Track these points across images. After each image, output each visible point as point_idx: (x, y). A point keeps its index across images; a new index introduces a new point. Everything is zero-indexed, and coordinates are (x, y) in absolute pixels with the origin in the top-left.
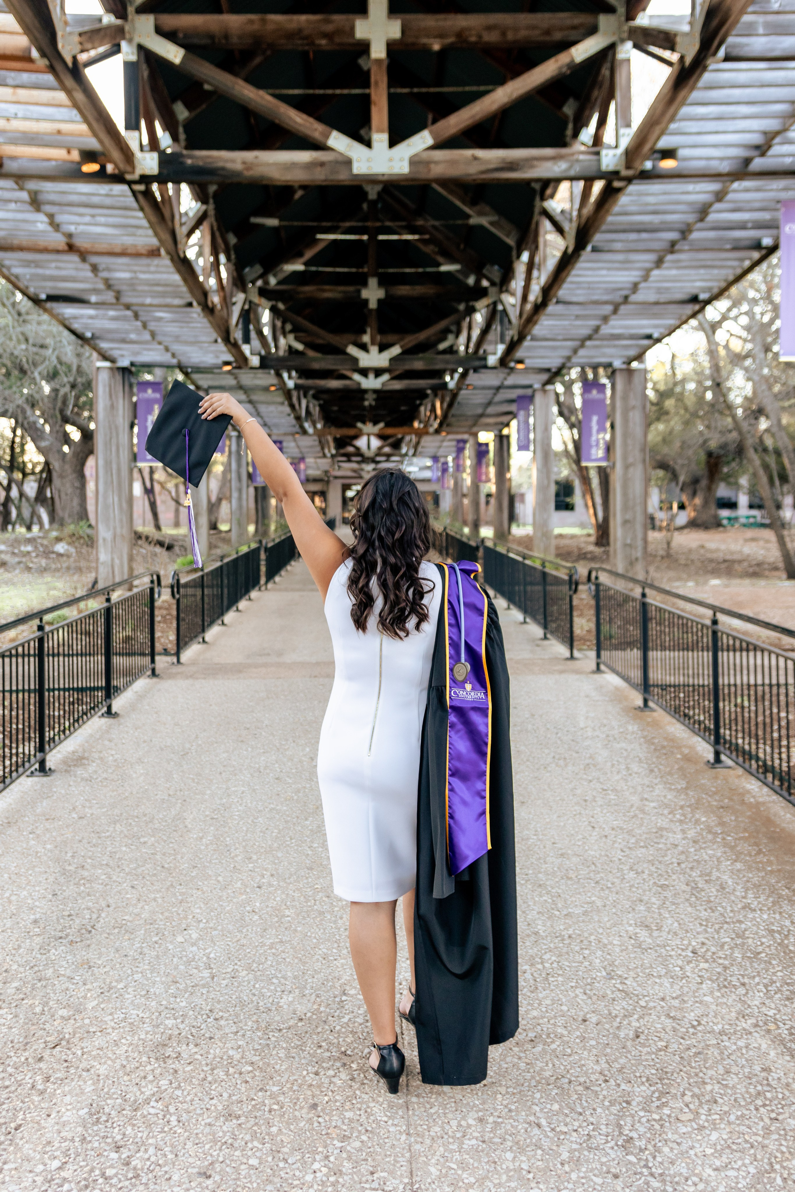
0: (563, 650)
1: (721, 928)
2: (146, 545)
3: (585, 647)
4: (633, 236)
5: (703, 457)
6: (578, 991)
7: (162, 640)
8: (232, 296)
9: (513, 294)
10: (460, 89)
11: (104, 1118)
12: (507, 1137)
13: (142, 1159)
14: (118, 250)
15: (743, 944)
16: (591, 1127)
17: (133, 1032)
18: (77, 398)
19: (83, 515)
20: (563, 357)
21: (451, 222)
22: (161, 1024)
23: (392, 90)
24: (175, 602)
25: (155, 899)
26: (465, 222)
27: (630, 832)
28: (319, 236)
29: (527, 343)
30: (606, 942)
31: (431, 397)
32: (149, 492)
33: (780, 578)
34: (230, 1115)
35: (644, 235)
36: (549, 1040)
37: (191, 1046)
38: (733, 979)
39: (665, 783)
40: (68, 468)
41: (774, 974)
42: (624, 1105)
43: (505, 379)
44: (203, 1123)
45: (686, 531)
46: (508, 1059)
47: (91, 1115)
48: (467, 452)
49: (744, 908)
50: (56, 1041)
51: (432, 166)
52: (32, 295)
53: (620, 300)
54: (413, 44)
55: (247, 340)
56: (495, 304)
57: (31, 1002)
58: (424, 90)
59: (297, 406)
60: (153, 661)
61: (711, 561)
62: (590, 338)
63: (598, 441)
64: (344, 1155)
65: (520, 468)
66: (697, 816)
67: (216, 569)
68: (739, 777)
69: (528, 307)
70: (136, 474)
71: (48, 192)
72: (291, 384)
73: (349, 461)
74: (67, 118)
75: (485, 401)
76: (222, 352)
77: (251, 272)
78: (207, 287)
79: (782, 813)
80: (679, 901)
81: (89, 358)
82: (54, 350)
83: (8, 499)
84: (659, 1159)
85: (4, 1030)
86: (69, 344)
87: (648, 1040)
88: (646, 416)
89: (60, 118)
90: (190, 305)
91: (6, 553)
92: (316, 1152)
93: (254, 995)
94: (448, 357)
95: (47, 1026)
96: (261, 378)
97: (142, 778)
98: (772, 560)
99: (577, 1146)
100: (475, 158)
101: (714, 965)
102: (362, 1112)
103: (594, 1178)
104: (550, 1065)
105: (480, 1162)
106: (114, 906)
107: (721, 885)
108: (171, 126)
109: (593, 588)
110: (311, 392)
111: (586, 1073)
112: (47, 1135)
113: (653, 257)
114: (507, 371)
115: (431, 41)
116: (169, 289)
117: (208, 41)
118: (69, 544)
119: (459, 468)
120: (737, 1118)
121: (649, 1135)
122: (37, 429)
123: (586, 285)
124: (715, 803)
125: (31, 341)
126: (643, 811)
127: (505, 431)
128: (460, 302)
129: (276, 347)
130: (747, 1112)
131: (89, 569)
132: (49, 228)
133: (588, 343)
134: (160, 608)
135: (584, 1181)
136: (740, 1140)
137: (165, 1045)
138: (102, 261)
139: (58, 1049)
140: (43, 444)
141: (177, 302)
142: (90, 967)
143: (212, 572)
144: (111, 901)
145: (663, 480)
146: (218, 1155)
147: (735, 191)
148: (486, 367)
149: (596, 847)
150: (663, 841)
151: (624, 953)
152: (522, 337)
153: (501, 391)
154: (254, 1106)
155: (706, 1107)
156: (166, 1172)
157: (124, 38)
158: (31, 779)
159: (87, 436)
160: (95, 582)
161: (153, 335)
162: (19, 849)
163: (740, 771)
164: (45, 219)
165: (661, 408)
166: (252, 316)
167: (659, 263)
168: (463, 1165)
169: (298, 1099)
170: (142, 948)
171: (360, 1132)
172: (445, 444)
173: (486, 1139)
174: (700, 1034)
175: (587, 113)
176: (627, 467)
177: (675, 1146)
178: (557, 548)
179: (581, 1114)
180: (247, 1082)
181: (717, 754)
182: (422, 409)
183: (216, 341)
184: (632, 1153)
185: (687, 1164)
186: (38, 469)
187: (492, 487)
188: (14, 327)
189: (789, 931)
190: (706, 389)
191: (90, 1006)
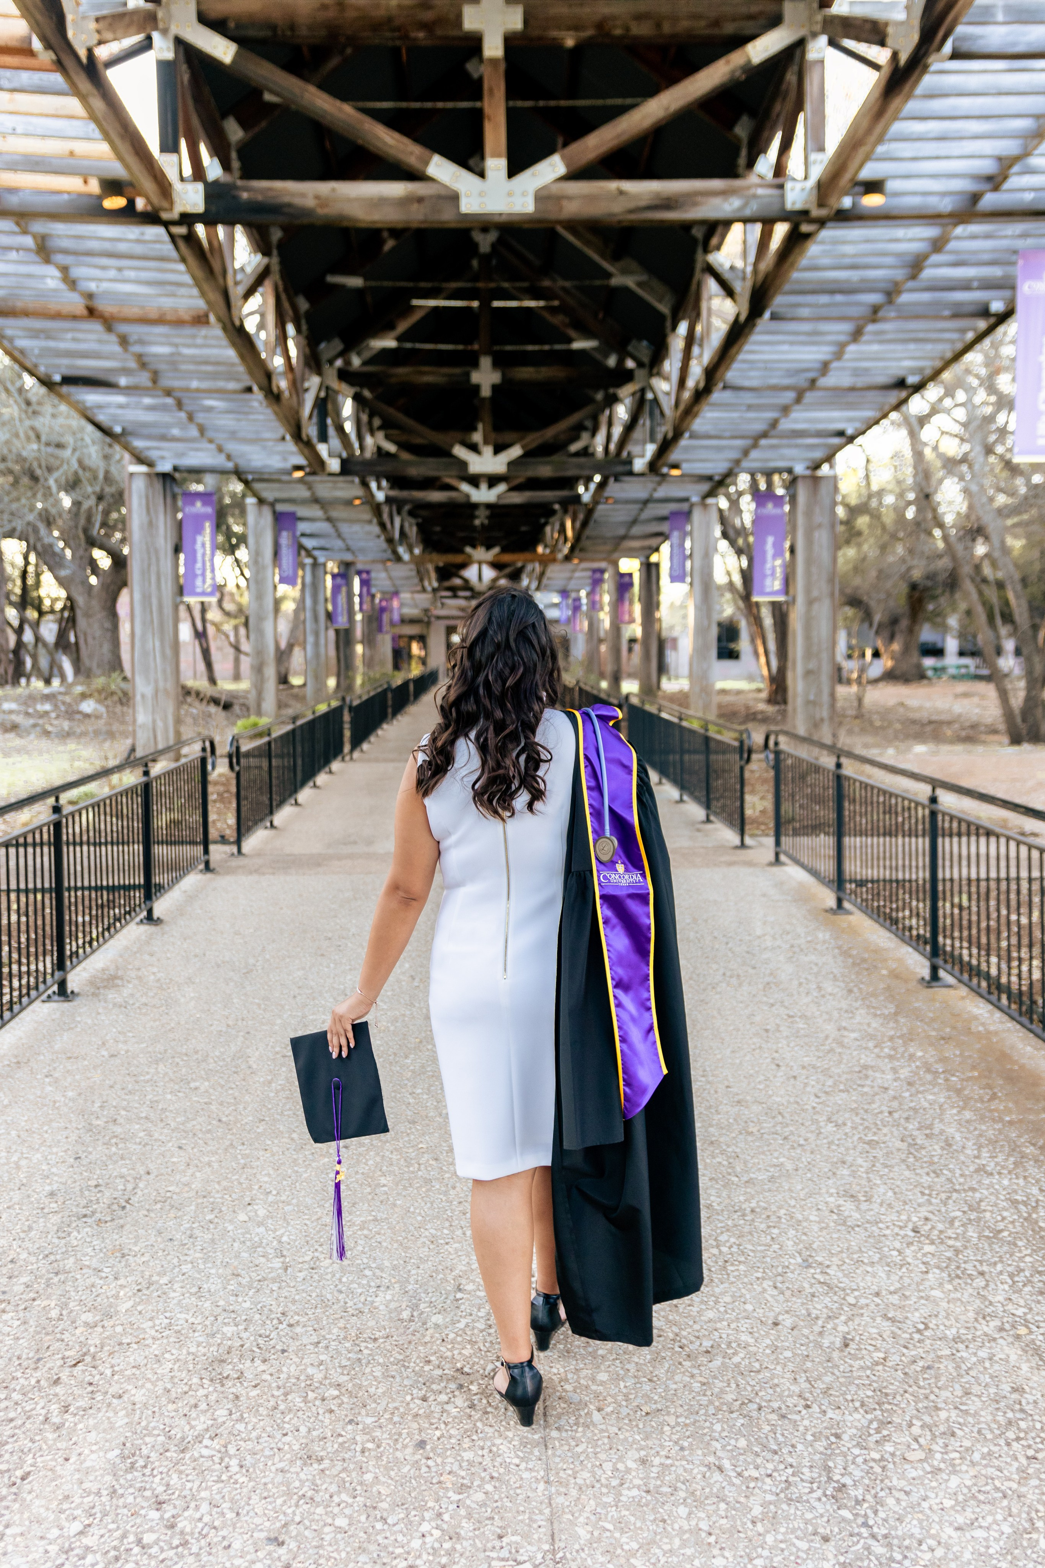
0: (731, 836)
1: (949, 1198)
2: (197, 703)
3: (759, 832)
4: (824, 299)
5: (904, 588)
6: (767, 1284)
7: (219, 825)
8: (303, 380)
9: (667, 378)
10: (599, 102)
11: (141, 1462)
12: (679, 1485)
13: (191, 1519)
14: (154, 315)
15: (979, 1219)
16: (790, 1471)
17: (180, 1343)
18: (106, 513)
19: (116, 664)
20: (731, 461)
21: (587, 283)
22: (218, 1332)
23: (511, 103)
24: (233, 775)
25: (209, 1164)
26: (605, 282)
27: (826, 1072)
28: (416, 302)
29: (684, 442)
30: (800, 1217)
31: (559, 514)
32: (201, 635)
33: (1000, 744)
34: (309, 1457)
35: (839, 298)
36: (730, 1351)
37: (258, 1362)
38: (967, 1266)
39: (868, 1007)
40: (95, 604)
41: (1021, 1259)
42: (833, 1439)
43: (655, 490)
44: (273, 1468)
45: (881, 685)
46: (677, 1378)
47: (124, 1458)
48: (605, 586)
49: (977, 1171)
50: (78, 1357)
51: (565, 203)
52: (42, 377)
53: (805, 384)
54: (540, 38)
55: (323, 437)
56: (643, 391)
57: (46, 1303)
58: (552, 103)
59: (389, 525)
60: (206, 851)
61: (914, 722)
62: (765, 435)
63: (773, 569)
64: (463, 1512)
65: (672, 605)
66: (911, 1050)
67: (287, 734)
68: (963, 998)
69: (687, 395)
70: (183, 613)
71: (59, 236)
72: (380, 496)
73: (455, 596)
74: (81, 134)
75: (629, 518)
76: (292, 453)
77: (329, 348)
78: (270, 367)
79: (1021, 1046)
80: (893, 1162)
81: (119, 461)
82: (74, 450)
83: (20, 644)
84: (882, 1514)
85: (9, 1341)
86: (94, 442)
87: (860, 1349)
88: (834, 536)
89: (73, 134)
90: (249, 390)
91: (18, 713)
92: (424, 1508)
93: (341, 1292)
94: (582, 460)
95: (66, 1336)
96: (342, 489)
97: (192, 1003)
98: (989, 721)
99: (773, 1498)
100: (621, 192)
101: (942, 1248)
102: (485, 1452)
103: (795, 1541)
104: (734, 1386)
105: (644, 1520)
106: (155, 1173)
107: (946, 1140)
108: (220, 151)
109: (772, 756)
110: (407, 508)
111: (780, 1396)
112: (65, 1487)
113: (847, 327)
114: (657, 479)
115: (562, 34)
116: (221, 368)
117: (269, 33)
118: (99, 701)
119: (595, 606)
120: (983, 1457)
121: (867, 1481)
122: (54, 554)
123: (762, 365)
124: (934, 1033)
125: (44, 438)
126: (841, 1044)
127: (654, 558)
128: (597, 388)
129: (362, 447)
130: (996, 1449)
131: (124, 734)
132: (62, 286)
133: (763, 442)
134: (216, 783)
135: (783, 1546)
136: (988, 1488)
137: (223, 1361)
138: (134, 331)
139: (80, 1367)
140: (63, 573)
141: (232, 385)
142: (123, 1256)
143: (282, 737)
144: (152, 1166)
145: (852, 620)
146: (294, 1513)
147: (958, 238)
148: (631, 473)
149: (782, 1092)
150: (868, 1082)
151: (824, 1233)
152: (678, 434)
153: (650, 505)
154: (341, 1444)
155: (941, 1442)
156: (224, 1538)
157: (156, 28)
158: (47, 1005)
159: (120, 562)
160: (133, 750)
161: (202, 430)
162: (32, 1097)
163: (963, 991)
164: (57, 273)
165: (853, 527)
166: (330, 407)
167: (857, 335)
168: (621, 1525)
169: (400, 1434)
170: (192, 1229)
171: (482, 1479)
172: (578, 574)
173: (651, 1487)
174: (928, 1342)
175: (766, 134)
176: (810, 602)
177: (902, 1495)
178: (720, 706)
179: (776, 1453)
180: (331, 1411)
181: (934, 969)
182: (548, 529)
183: (283, 439)
184: (846, 1507)
185: (920, 1521)
186: (59, 606)
187: (636, 629)
188: (21, 420)
189: (1037, 1201)
190: (909, 503)
191: (123, 1307)
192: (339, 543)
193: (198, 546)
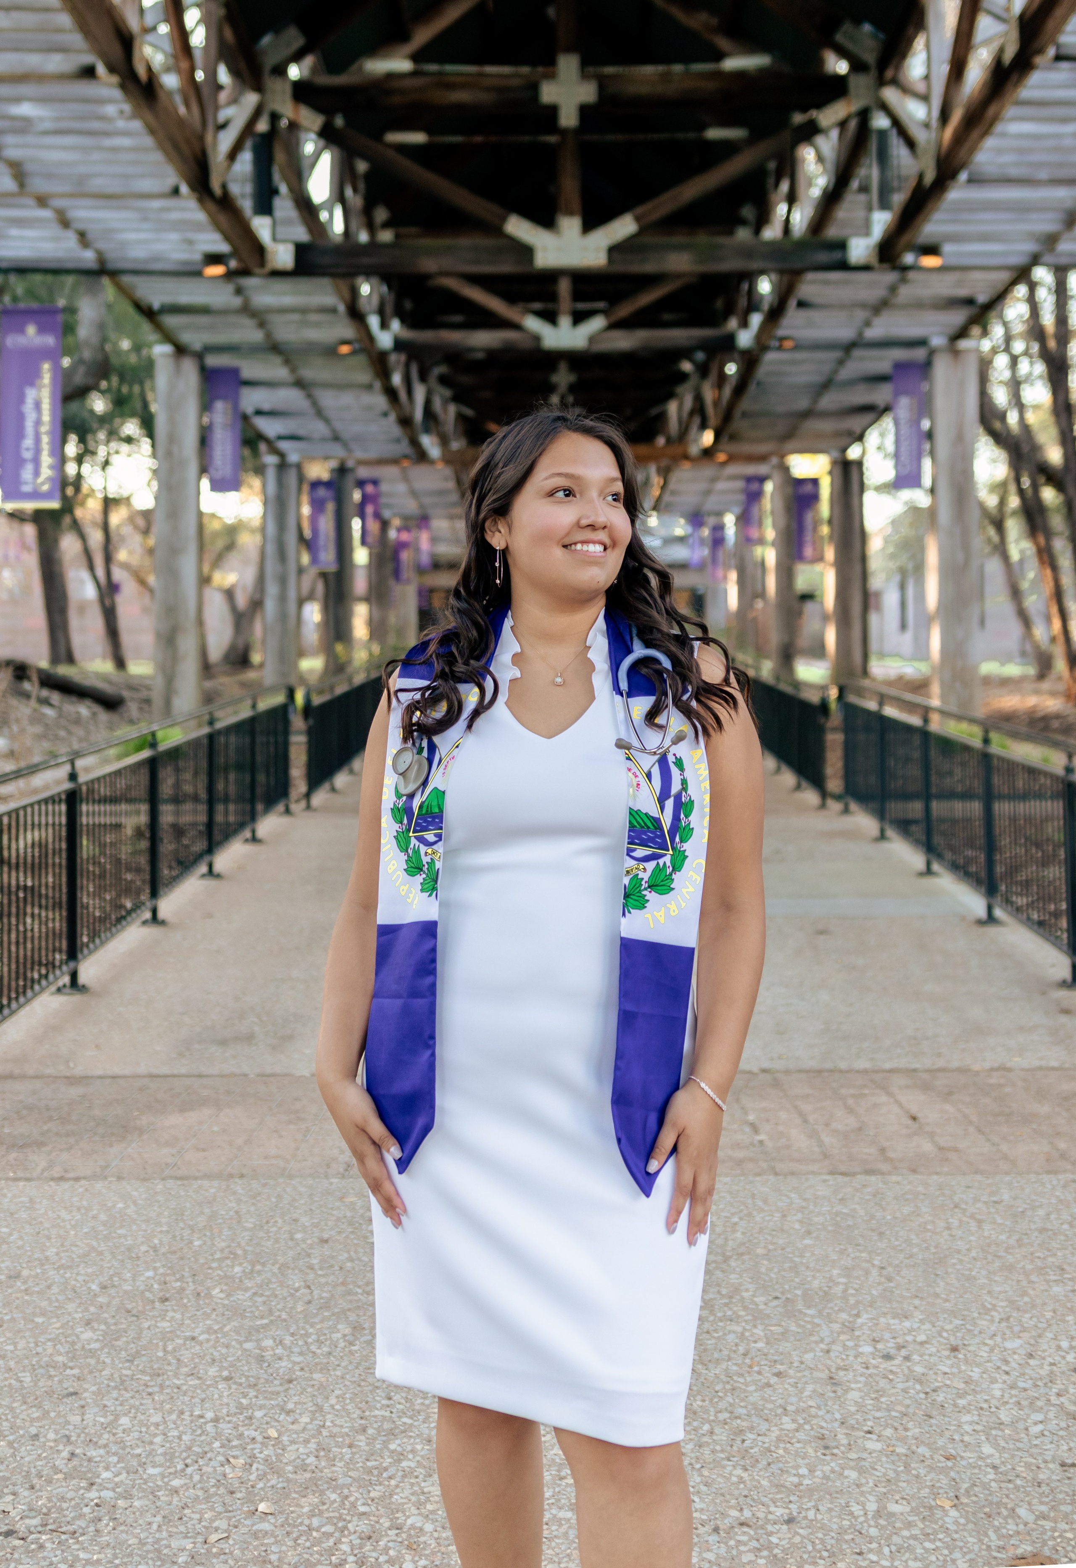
29: (955, 194)
43: (868, 324)
48: (767, 503)
55: (264, 206)
56: (864, 115)
59: (403, 395)
72: (385, 340)
75: (818, 379)
76: (197, 227)
77: (277, 44)
90: (89, 72)
96: (317, 325)
114: (888, 283)
119: (749, 538)
127: (854, 452)
141: (55, 63)
148: (843, 266)
152: (944, 177)
153: (857, 353)
161: (19, 175)
172: (721, 485)
183: (176, 191)
192: (319, 428)
193: (28, 407)
